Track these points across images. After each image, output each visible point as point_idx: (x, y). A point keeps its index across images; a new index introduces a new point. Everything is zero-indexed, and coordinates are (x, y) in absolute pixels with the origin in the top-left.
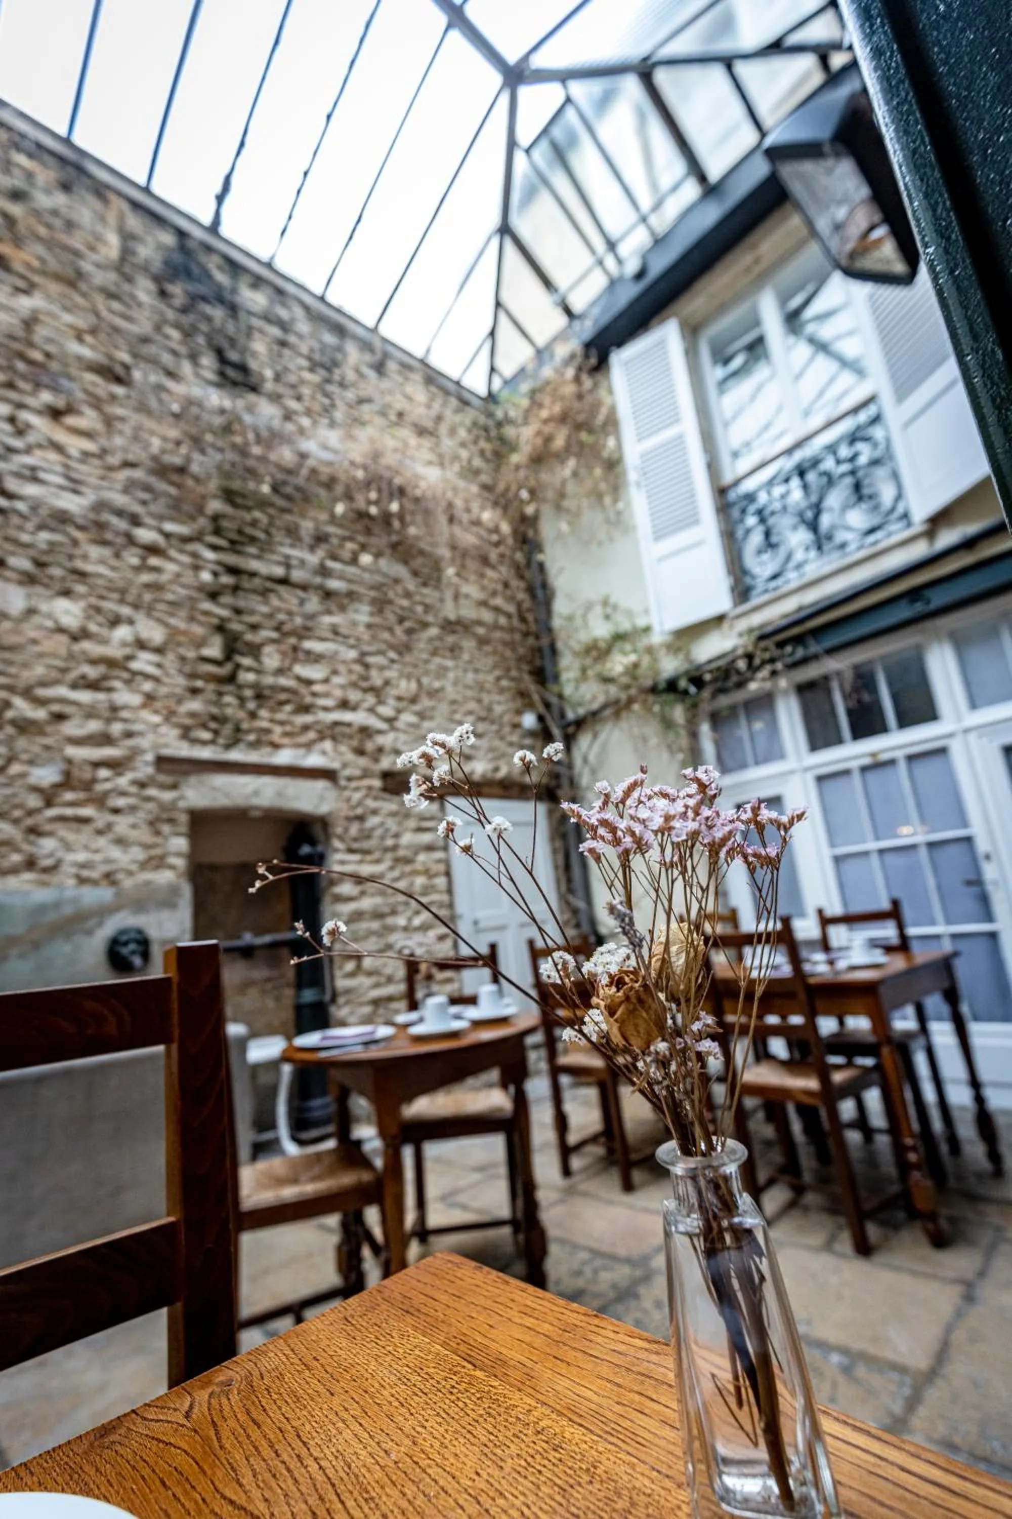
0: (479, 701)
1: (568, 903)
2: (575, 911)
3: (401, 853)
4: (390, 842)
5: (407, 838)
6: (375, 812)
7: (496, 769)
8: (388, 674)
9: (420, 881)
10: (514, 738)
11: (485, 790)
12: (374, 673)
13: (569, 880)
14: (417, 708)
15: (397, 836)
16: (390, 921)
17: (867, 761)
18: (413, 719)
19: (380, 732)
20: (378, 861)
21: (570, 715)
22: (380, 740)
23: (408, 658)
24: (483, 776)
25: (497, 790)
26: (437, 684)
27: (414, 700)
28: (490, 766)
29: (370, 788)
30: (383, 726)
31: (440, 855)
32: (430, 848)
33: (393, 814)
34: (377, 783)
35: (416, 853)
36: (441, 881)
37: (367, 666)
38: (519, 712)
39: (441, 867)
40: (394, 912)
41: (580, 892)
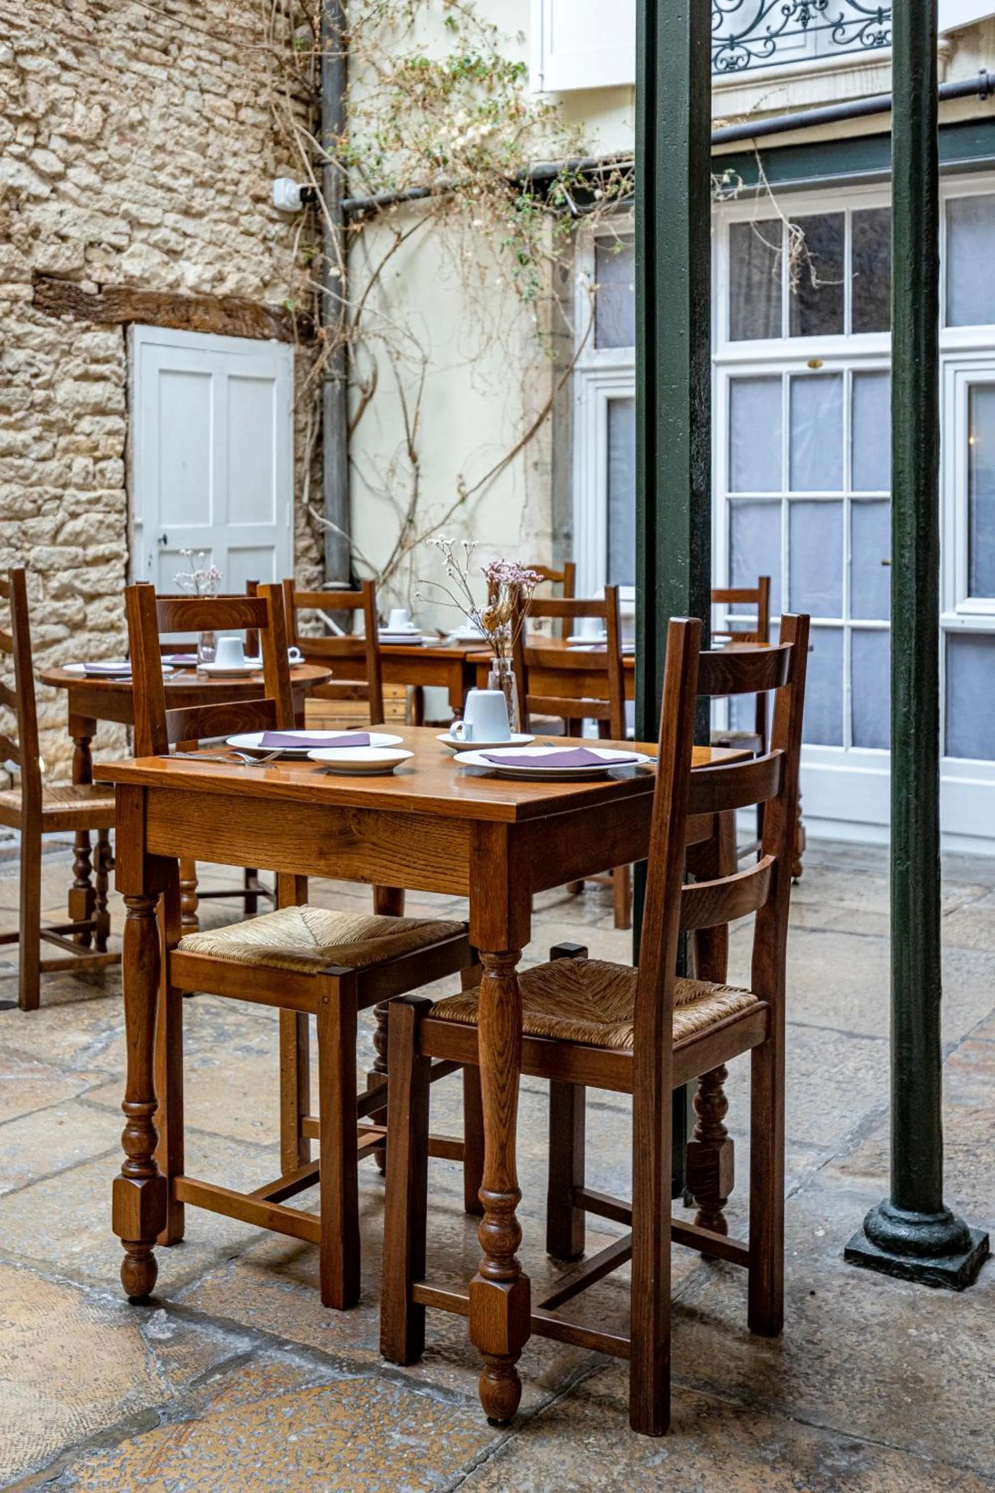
0: (202, 150)
1: (309, 518)
2: (320, 536)
3: (56, 414)
4: (39, 395)
5: (66, 390)
6: (19, 341)
7: (220, 278)
8: (57, 91)
9: (81, 462)
10: (255, 222)
11: (198, 316)
12: (32, 88)
13: (317, 483)
14: (99, 157)
15: (50, 385)
16: (31, 524)
17: (803, 368)
18: (91, 178)
19: (37, 199)
20: (18, 427)
21: (360, 194)
22: (36, 214)
23: (91, 62)
24: (195, 289)
25: (217, 318)
26: (135, 115)
27: (93, 144)
28: (209, 273)
29: (15, 300)
30: (43, 190)
31: (113, 422)
32: (100, 411)
33: (48, 348)
34: (26, 292)
35: (78, 417)
36: (114, 466)
37: (22, 74)
38: (268, 174)
39: (116, 443)
40: (38, 512)
41: (333, 505)
